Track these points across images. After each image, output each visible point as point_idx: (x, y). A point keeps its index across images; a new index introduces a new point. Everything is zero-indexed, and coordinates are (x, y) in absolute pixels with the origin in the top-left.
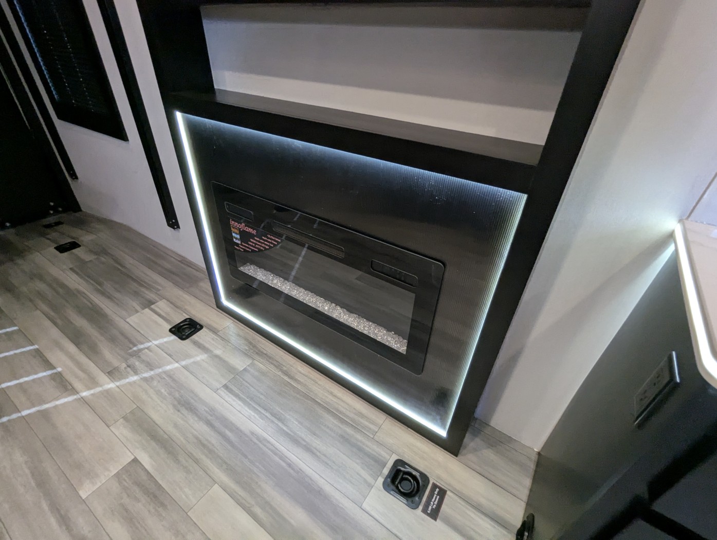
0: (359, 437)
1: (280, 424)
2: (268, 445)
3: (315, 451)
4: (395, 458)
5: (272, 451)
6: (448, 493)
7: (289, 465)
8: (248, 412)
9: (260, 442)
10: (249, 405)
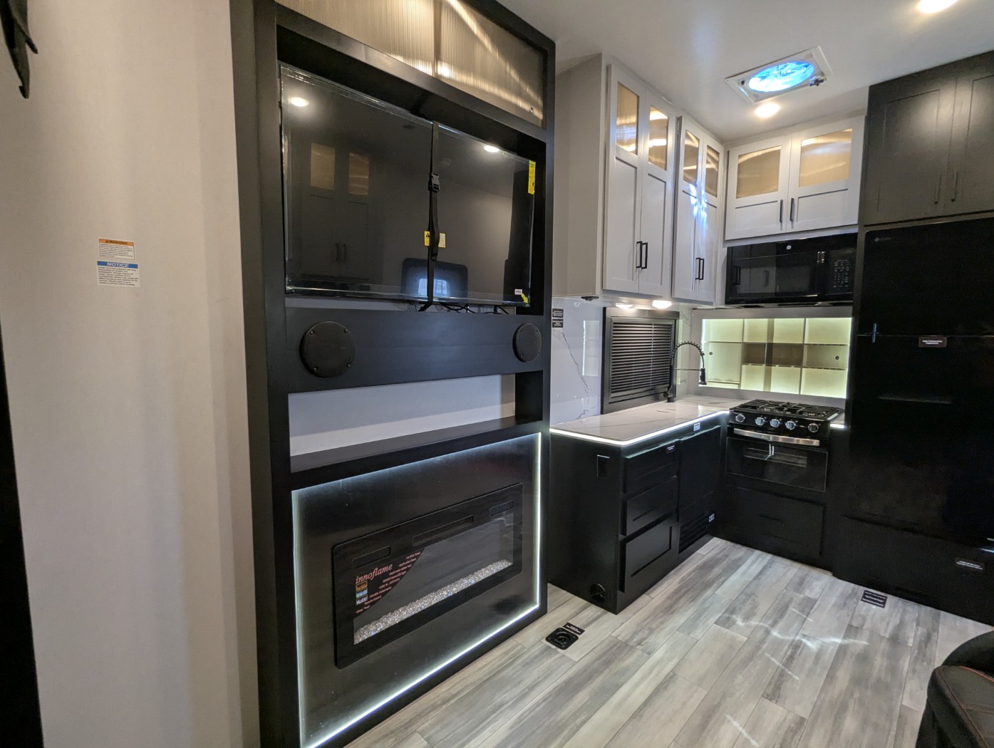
0: (525, 657)
1: (505, 706)
2: (525, 715)
3: (534, 684)
4: (544, 641)
5: (531, 712)
6: (569, 622)
7: (544, 700)
8: (487, 732)
9: (521, 721)
10: (479, 732)
